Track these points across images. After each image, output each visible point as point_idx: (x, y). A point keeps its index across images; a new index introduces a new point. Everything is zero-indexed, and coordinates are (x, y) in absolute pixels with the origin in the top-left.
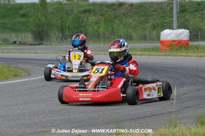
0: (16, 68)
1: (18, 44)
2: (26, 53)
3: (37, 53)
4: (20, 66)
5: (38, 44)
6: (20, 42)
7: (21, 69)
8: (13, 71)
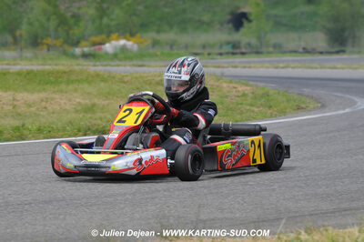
0: (299, 94)
1: (301, 53)
2: (316, 68)
3: (335, 68)
4: (306, 91)
5: (338, 52)
6: (304, 49)
7: (308, 96)
8: (295, 101)
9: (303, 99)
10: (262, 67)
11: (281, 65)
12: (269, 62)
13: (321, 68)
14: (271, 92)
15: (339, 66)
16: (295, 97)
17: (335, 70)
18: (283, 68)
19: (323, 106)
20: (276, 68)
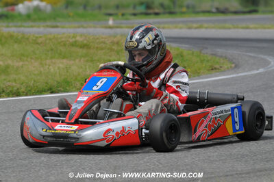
9: (217, 59)
10: (176, 28)
11: (195, 25)
12: (183, 22)
13: (235, 28)
14: (185, 53)
15: (251, 26)
16: (209, 58)
17: (247, 30)
18: (196, 28)
19: (237, 66)
20: (190, 28)
